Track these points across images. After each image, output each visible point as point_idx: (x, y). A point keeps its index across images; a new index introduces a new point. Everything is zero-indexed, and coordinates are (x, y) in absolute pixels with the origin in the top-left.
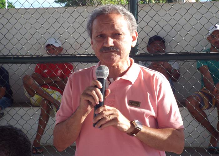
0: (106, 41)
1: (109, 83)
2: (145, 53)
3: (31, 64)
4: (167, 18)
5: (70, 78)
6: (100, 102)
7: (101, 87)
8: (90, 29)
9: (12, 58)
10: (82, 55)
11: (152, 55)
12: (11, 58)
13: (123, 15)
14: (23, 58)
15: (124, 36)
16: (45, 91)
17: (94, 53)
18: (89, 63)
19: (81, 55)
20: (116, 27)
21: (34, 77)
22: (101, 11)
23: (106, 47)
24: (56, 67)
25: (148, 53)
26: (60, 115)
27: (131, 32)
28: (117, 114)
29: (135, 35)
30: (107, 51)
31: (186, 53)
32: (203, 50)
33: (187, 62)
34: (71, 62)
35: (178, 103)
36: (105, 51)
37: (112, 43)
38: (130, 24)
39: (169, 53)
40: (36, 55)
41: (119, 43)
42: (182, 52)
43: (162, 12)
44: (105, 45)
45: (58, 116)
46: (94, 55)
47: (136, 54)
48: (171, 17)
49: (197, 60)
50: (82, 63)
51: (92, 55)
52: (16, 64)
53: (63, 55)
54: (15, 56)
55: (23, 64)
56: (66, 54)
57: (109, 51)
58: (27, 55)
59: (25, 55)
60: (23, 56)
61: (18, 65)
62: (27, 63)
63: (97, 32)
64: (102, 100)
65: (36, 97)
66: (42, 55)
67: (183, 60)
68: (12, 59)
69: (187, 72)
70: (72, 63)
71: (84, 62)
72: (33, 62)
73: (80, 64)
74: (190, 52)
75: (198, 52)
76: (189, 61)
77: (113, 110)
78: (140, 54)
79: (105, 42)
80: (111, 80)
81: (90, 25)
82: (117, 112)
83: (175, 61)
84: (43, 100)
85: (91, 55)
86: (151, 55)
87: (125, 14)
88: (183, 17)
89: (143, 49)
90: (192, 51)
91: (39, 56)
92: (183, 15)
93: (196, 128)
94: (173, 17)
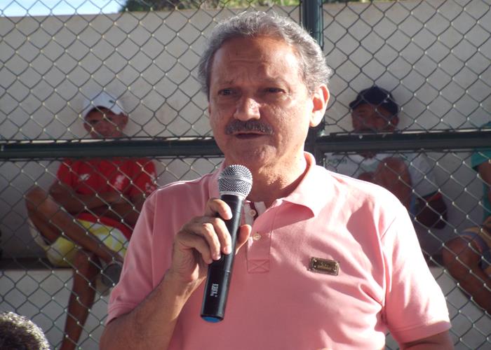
0: (241, 104)
1: (252, 213)
2: (341, 131)
3: (53, 161)
4: (399, 41)
5: (149, 204)
6: (222, 253)
7: (230, 216)
8: (206, 72)
9: (2, 147)
10: (182, 139)
11: (361, 137)
13: (291, 41)
14: (30, 146)
15: (290, 97)
16: (88, 230)
17: (212, 134)
18: (198, 158)
19: (179, 137)
20: (269, 73)
21: (57, 194)
22: (236, 29)
23: (241, 119)
24: (116, 168)
25: (350, 133)
26: (119, 299)
27: (310, 87)
29: (320, 95)
30: (242, 132)
31: (447, 130)
33: (449, 154)
34: (154, 156)
35: (426, 258)
36: (237, 132)
37: (256, 112)
38: (308, 66)
39: (402, 131)
40: (64, 137)
41: (273, 113)
42: (437, 128)
43: (385, 29)
44: (237, 115)
45: (115, 300)
46: (213, 138)
47: (320, 134)
48: (408, 40)
49: (475, 149)
50: (181, 159)
51: (207, 138)
52: (14, 162)
53: (133, 139)
54: (10, 142)
56: (143, 136)
57: (249, 132)
58: (40, 138)
59: (35, 140)
60: (31, 141)
61: (17, 164)
62: (42, 158)
63: (220, 82)
64: (229, 250)
65: (62, 244)
66: (80, 140)
67: (439, 149)
68: (2, 150)
69: (449, 178)
70: (157, 159)
71: (188, 156)
72: (56, 158)
73: (178, 161)
74: (458, 129)
75: (477, 128)
76: (455, 152)
78: (331, 134)
79: (238, 106)
80: (260, 205)
81: (207, 63)
83: (420, 153)
84: (79, 251)
85: (204, 137)
86: (358, 137)
87: (297, 40)
88: (439, 38)
89: (336, 124)
90: (463, 127)
91: (73, 141)
92: (439, 35)
93: (475, 322)
94: (413, 39)
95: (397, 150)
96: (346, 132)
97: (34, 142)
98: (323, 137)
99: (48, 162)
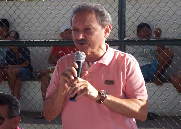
2: (131, 38)
3: (40, 47)
11: (137, 41)
12: (23, 42)
14: (33, 42)
28: (87, 84)
31: (165, 39)
32: (178, 36)
40: (44, 39)
47: (124, 39)
49: (174, 45)
54: (27, 41)
55: (33, 47)
58: (36, 39)
59: (35, 40)
60: (33, 40)
62: (37, 46)
68: (25, 43)
74: (168, 38)
75: (174, 38)
77: (84, 81)
78: (127, 39)
82: (87, 83)
83: (156, 46)
88: (162, 9)
89: (129, 36)
90: (170, 38)
91: (46, 41)
92: (163, 8)
93: (172, 101)
94: (154, 9)
95: (148, 45)
96: (132, 39)
97: (34, 41)
98: (125, 40)
99: (38, 47)
